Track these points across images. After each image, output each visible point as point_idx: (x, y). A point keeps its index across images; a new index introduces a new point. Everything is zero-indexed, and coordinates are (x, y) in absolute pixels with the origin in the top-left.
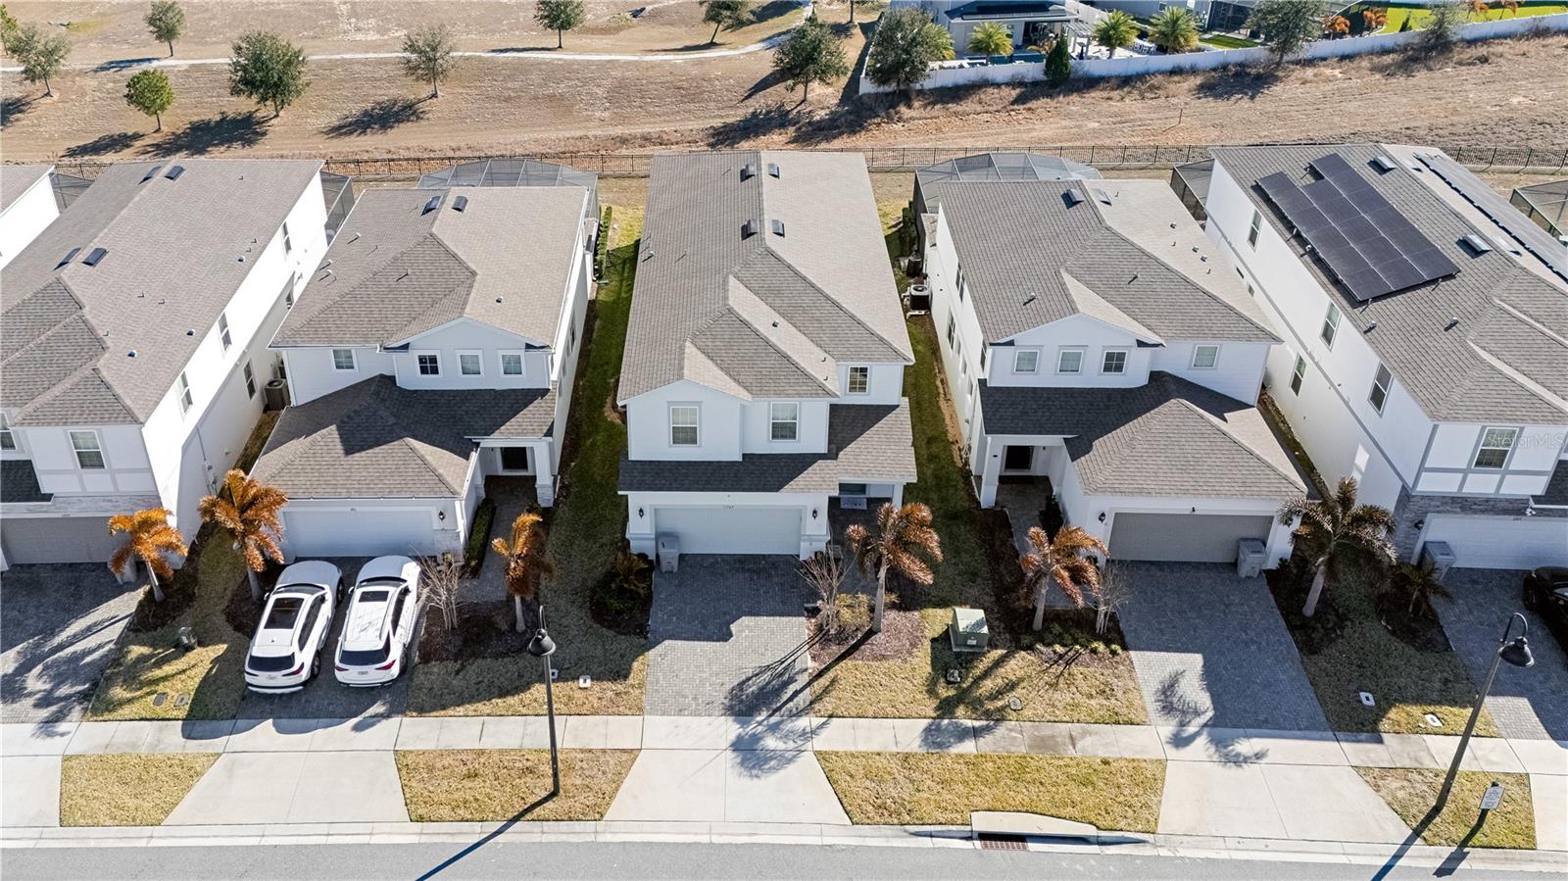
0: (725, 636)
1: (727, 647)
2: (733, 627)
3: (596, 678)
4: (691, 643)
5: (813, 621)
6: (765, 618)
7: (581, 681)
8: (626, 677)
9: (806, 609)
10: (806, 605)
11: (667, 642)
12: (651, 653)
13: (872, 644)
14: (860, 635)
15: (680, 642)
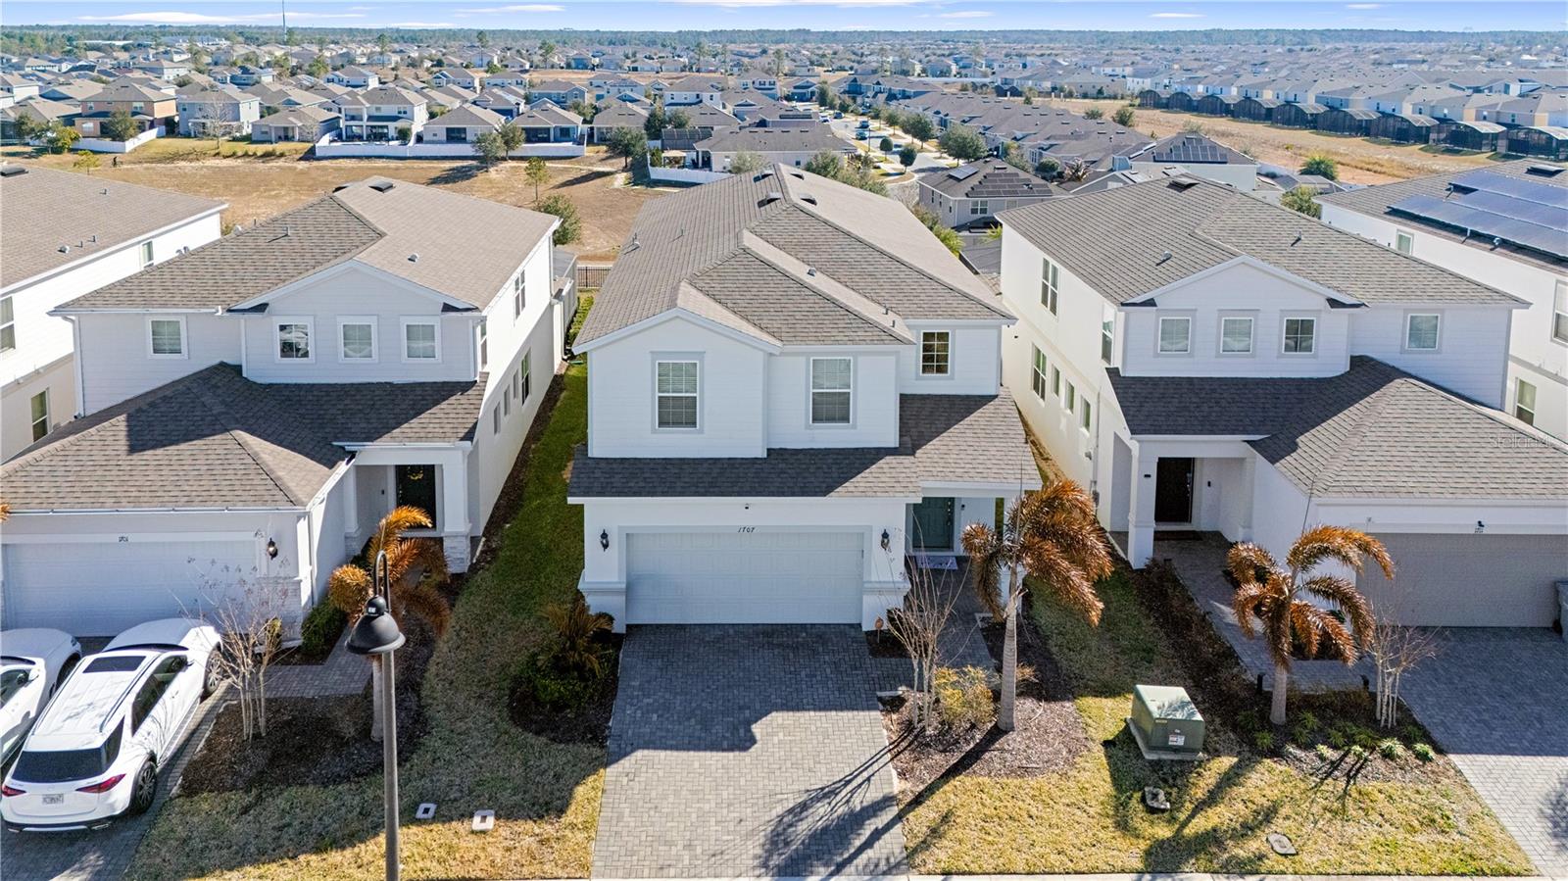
0: (745, 742)
1: (748, 760)
2: (757, 729)
3: (505, 814)
4: (683, 754)
5: (894, 717)
6: (812, 713)
7: (477, 819)
8: (561, 811)
9: (880, 699)
10: (879, 694)
11: (639, 754)
12: (610, 773)
13: (1002, 750)
14: (978, 737)
15: (662, 754)
